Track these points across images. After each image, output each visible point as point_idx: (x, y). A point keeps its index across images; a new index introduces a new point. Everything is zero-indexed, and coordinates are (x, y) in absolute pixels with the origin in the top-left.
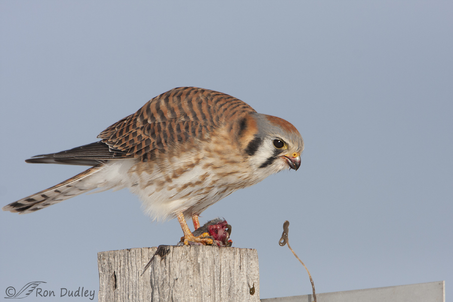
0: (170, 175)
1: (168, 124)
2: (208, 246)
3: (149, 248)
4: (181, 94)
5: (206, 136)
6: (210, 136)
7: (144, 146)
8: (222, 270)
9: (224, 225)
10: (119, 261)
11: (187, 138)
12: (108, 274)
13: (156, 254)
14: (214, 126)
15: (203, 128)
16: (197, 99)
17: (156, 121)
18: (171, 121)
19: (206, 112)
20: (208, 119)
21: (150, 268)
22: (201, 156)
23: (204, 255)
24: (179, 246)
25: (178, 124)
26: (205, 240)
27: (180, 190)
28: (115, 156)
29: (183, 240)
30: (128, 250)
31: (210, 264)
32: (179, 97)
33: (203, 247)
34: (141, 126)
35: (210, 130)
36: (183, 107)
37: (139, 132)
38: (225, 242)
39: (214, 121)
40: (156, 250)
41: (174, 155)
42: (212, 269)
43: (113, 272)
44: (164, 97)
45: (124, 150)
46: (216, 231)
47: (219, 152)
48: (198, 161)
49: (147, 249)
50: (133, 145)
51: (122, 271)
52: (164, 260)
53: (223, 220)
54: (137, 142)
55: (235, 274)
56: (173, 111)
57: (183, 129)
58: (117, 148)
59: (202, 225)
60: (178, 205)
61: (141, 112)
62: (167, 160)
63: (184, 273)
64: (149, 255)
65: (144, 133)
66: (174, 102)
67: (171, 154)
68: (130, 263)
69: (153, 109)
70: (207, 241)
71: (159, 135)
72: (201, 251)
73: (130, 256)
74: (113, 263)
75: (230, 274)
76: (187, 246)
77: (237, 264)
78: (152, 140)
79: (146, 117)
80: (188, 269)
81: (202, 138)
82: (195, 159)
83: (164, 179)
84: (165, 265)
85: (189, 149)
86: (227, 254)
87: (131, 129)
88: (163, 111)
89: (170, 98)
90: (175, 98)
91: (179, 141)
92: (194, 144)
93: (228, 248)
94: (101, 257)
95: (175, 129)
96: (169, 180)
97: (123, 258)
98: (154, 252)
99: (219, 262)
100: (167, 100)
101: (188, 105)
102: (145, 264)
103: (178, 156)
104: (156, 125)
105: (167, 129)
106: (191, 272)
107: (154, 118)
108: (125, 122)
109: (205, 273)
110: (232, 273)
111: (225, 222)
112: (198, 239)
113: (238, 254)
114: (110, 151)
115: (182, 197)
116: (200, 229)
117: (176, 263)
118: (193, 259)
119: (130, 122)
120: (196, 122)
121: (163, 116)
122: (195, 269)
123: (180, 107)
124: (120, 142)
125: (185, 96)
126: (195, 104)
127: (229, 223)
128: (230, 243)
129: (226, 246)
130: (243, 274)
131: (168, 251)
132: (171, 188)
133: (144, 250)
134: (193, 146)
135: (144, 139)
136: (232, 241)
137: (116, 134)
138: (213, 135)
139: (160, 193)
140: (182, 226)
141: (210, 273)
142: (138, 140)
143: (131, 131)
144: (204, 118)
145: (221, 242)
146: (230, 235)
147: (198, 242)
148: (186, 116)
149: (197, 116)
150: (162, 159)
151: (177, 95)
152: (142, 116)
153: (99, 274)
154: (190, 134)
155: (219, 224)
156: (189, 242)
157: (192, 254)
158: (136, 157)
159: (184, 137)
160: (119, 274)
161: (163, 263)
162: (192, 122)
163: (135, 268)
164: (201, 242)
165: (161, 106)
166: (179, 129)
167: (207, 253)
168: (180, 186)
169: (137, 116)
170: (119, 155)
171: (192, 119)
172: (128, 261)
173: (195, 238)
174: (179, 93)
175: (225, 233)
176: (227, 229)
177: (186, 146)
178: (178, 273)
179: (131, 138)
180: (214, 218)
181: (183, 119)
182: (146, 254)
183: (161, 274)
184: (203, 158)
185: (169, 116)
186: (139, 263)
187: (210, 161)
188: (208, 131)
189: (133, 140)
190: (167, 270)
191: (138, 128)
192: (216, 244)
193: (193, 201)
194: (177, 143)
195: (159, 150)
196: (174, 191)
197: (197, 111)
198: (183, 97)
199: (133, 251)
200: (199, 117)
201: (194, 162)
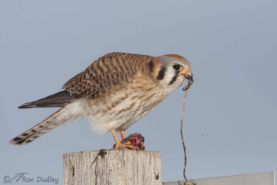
0: (110, 106)
1: (106, 75)
2: (130, 150)
3: (94, 151)
4: (112, 56)
5: (130, 80)
6: (132, 80)
7: (92, 89)
8: (139, 164)
9: (140, 137)
10: (76, 159)
11: (118, 82)
12: (69, 167)
13: (98, 155)
14: (134, 73)
15: (128, 75)
16: (121, 58)
17: (98, 74)
18: (107, 73)
19: (128, 65)
20: (129, 69)
21: (95, 163)
22: (128, 92)
23: (128, 155)
24: (113, 150)
25: (112, 74)
26: (128, 146)
27: (117, 114)
28: (74, 98)
29: (115, 146)
30: (81, 152)
31: (132, 161)
32: (111, 58)
33: (127, 150)
34: (89, 78)
35: (132, 76)
36: (114, 64)
37: (88, 82)
38: (140, 147)
39: (133, 70)
40: (98, 152)
41: (111, 93)
42: (133, 163)
43: (72, 166)
44: (101, 59)
45: (80, 93)
46: (135, 140)
47: (140, 88)
48: (127, 96)
49: (93, 152)
50: (85, 89)
51: (77, 165)
52: (103, 158)
53: (139, 134)
54: (87, 87)
55: (147, 167)
56: (108, 67)
57: (115, 77)
58: (75, 93)
59: (126, 137)
60: (115, 124)
61: (88, 70)
62: (107, 97)
63: (116, 167)
64: (94, 155)
65: (91, 82)
66: (108, 62)
67: (110, 93)
68: (82, 160)
69: (95, 67)
70: (130, 147)
71: (101, 82)
72: (126, 153)
73: (82, 156)
74: (72, 160)
75: (144, 167)
76: (117, 150)
77: (148, 161)
78: (97, 85)
79: (91, 72)
80: (118, 164)
81: (127, 81)
82: (125, 95)
83: (106, 109)
84: (104, 161)
85: (121, 89)
86: (142, 155)
87: (83, 80)
88: (102, 67)
89: (105, 60)
90: (108, 59)
91: (113, 84)
92: (123, 86)
93: (142, 151)
94: (65, 156)
95: (110, 77)
96: (109, 109)
97: (78, 157)
98: (97, 154)
99: (137, 160)
100: (103, 61)
101: (117, 63)
102: (92, 161)
103: (114, 94)
104: (98, 76)
105: (105, 78)
106: (120, 166)
107: (97, 72)
108: (78, 77)
109: (128, 166)
110: (145, 166)
111: (141, 135)
112: (124, 146)
113: (148, 155)
114: (71, 95)
115: (118, 119)
116: (125, 139)
117: (111, 160)
118: (121, 158)
119: (81, 77)
120: (123, 72)
121: (102, 70)
122: (122, 164)
123: (112, 64)
124: (77, 88)
125: (114, 57)
126: (121, 61)
127: (143, 136)
128: (144, 148)
129: (141, 150)
130: (152, 167)
131: (106, 153)
132: (111, 114)
133: (91, 152)
134: (122, 87)
135: (92, 85)
136: (145, 147)
137: (74, 84)
138: (134, 78)
139: (104, 117)
140: (114, 137)
141: (132, 167)
142: (88, 86)
143: (83, 82)
144: (127, 69)
145: (138, 147)
146: (143, 143)
147: (124, 147)
148: (116, 69)
149: (123, 68)
150: (104, 97)
151: (109, 57)
152: (89, 72)
153: (64, 167)
154: (120, 79)
155: (137, 136)
156: (118, 147)
157: (120, 155)
158: (87, 97)
159: (116, 81)
160: (75, 167)
161: (103, 160)
162: (121, 72)
163: (86, 163)
164: (126, 147)
165: (100, 65)
166: (113, 77)
167: (130, 154)
168: (117, 112)
169: (86, 72)
170: (77, 97)
171: (120, 70)
172: (81, 159)
173: (122, 145)
174: (110, 56)
175: (141, 142)
176: (142, 139)
177: (118, 87)
178: (112, 166)
179: (83, 86)
180: (134, 133)
181: (114, 71)
182: (92, 155)
183: (101, 167)
184: (130, 94)
185: (105, 70)
186: (88, 160)
187: (135, 94)
188: (130, 76)
189: (84, 87)
190: (105, 164)
191: (87, 79)
192: (135, 149)
193: (124, 121)
194: (113, 86)
195: (102, 91)
196: (113, 115)
197: (122, 65)
198: (113, 58)
199: (84, 153)
200: (124, 68)
201: (124, 96)
